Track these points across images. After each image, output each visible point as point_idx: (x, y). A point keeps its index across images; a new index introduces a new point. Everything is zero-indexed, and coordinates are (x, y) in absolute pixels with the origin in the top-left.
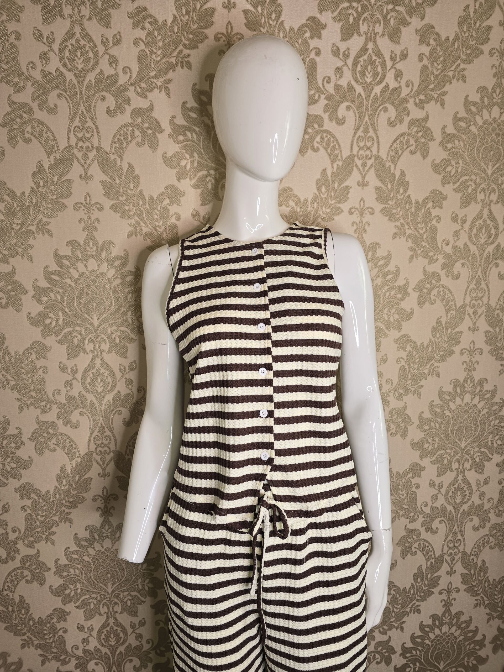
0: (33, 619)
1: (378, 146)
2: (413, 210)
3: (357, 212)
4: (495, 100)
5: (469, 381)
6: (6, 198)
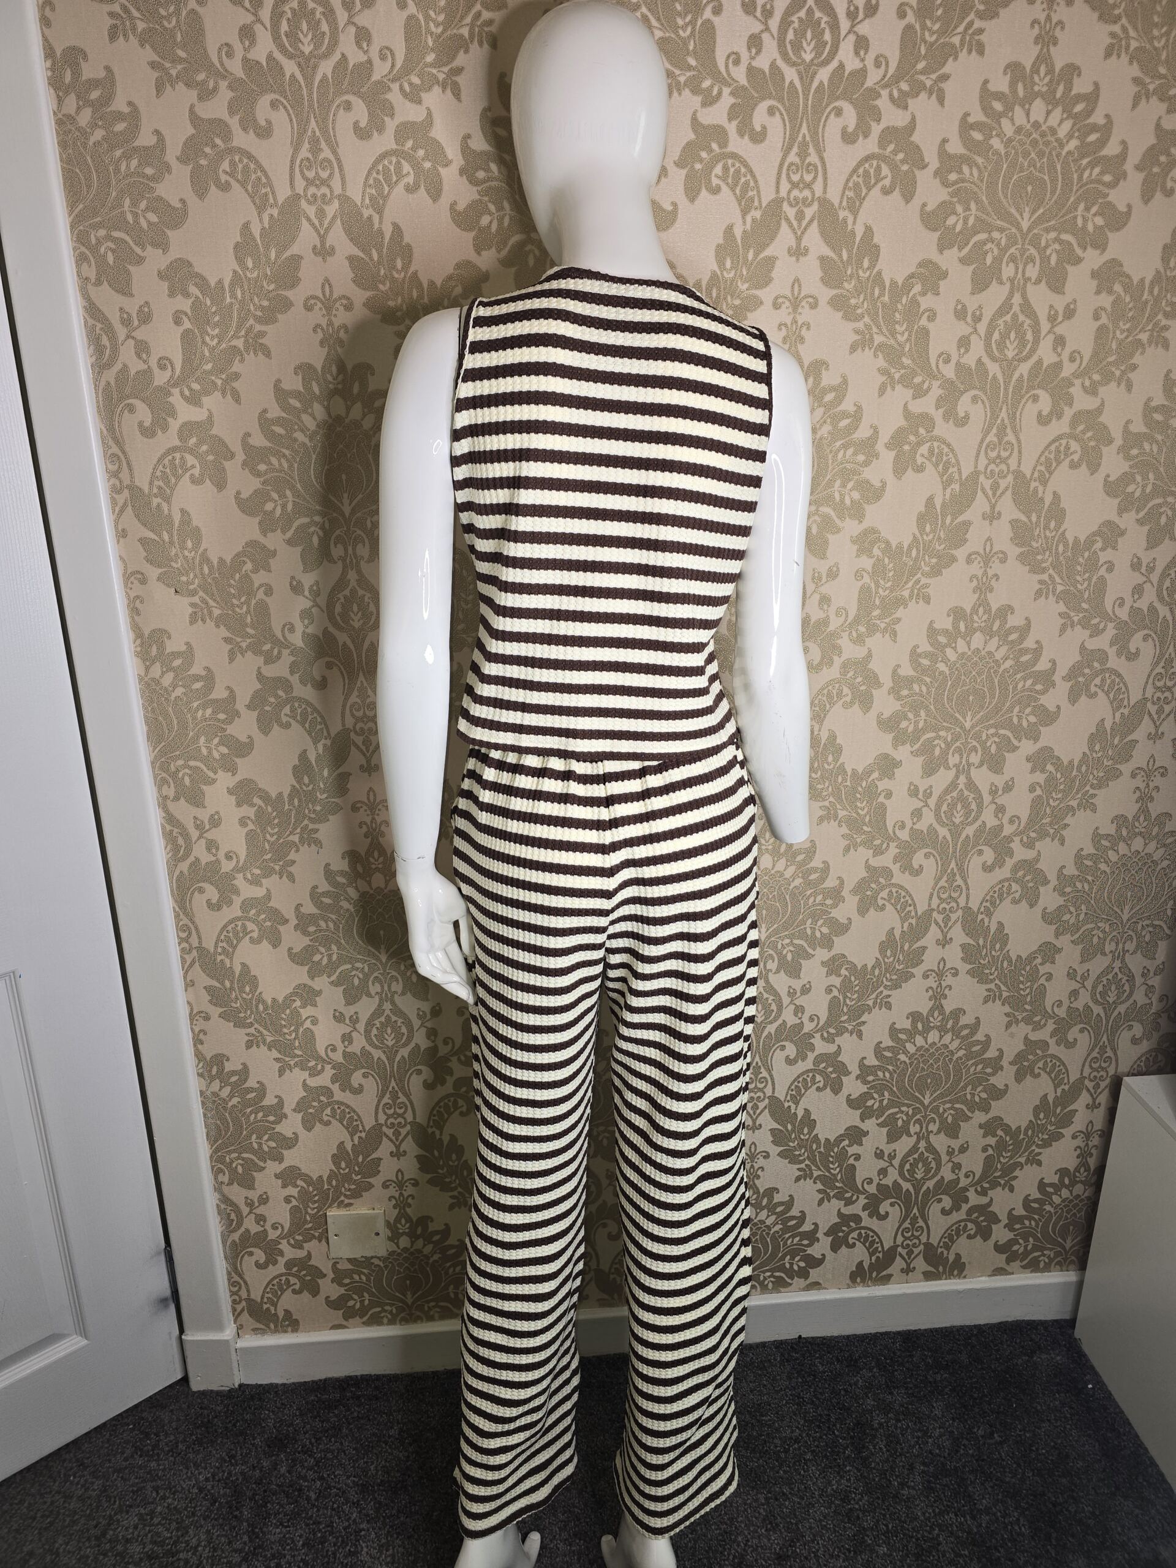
0: (264, 1002)
1: (825, 179)
2: (886, 299)
3: (787, 304)
4: (1036, 88)
5: (981, 610)
6: (193, 290)
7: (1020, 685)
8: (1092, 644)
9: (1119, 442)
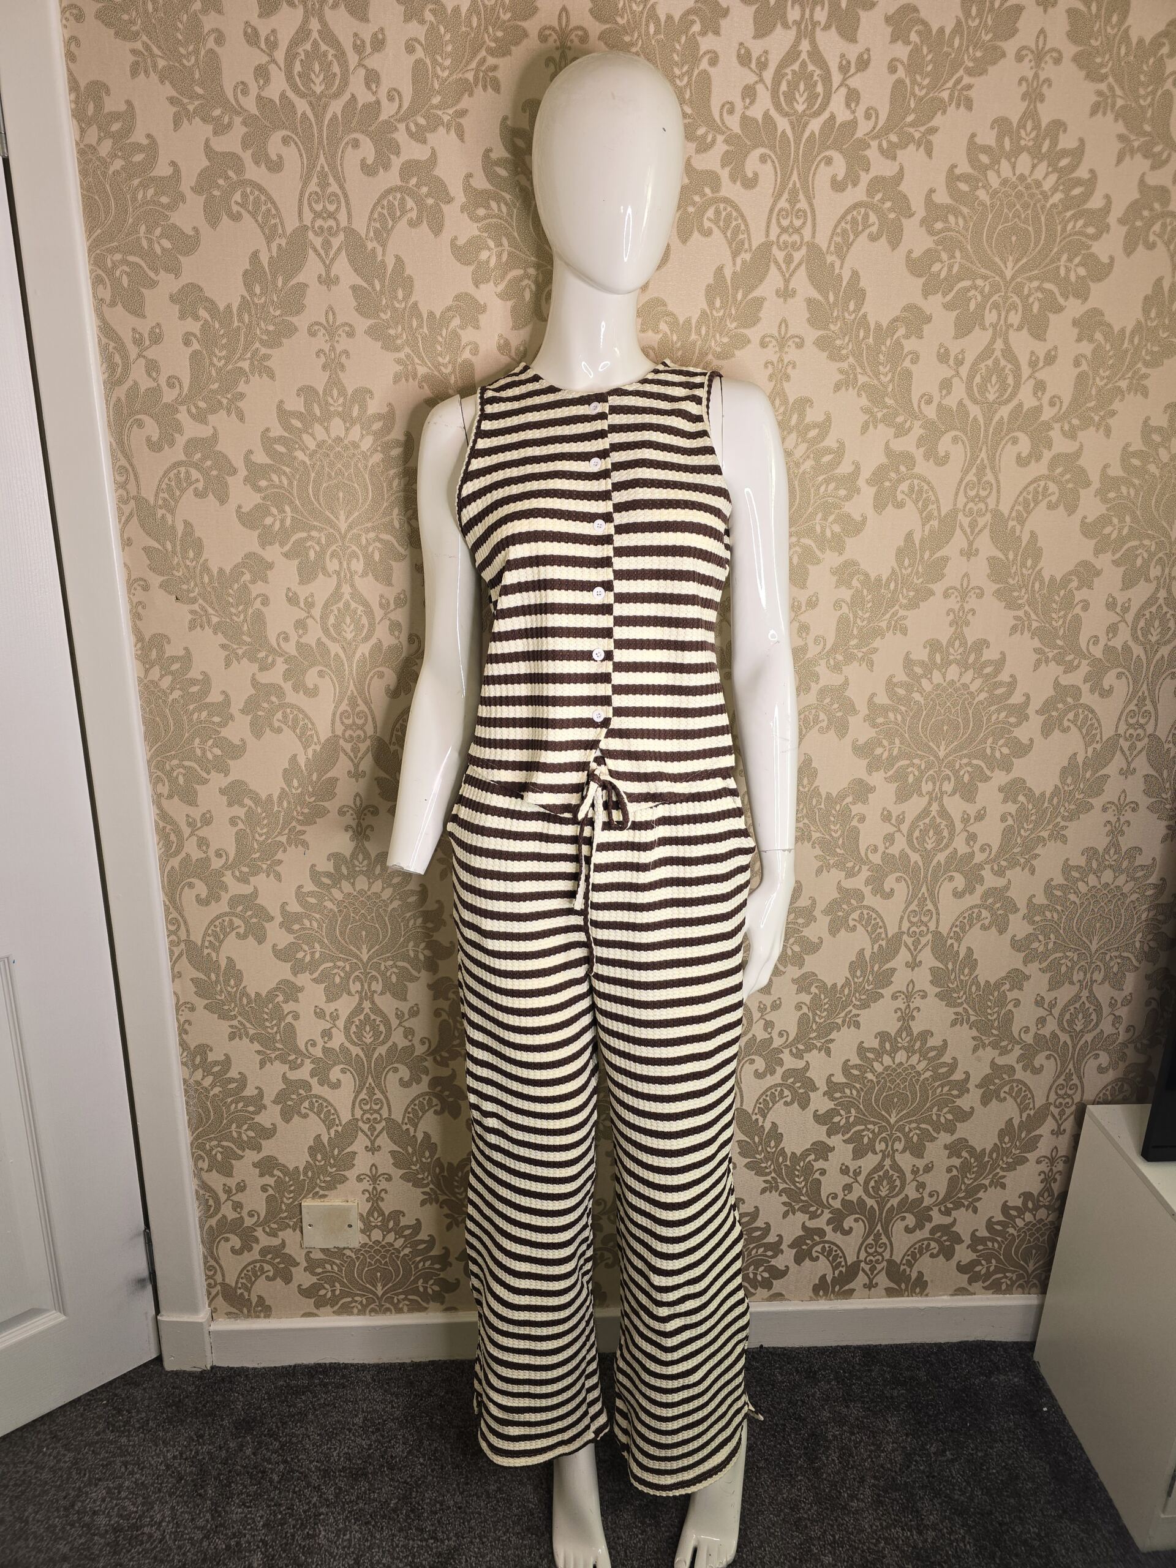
0: (248, 996)
1: (814, 225)
2: (871, 340)
3: (774, 343)
4: (1023, 143)
5: (957, 643)
6: (202, 313)
7: (994, 717)
8: (1066, 680)
9: (1096, 485)
